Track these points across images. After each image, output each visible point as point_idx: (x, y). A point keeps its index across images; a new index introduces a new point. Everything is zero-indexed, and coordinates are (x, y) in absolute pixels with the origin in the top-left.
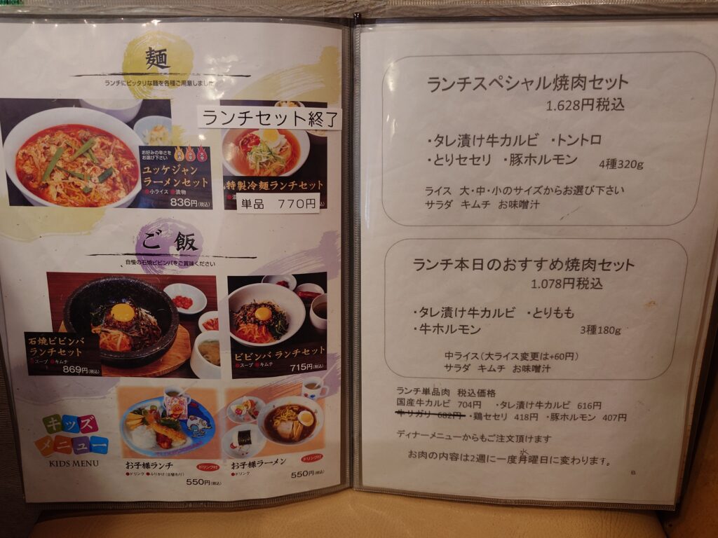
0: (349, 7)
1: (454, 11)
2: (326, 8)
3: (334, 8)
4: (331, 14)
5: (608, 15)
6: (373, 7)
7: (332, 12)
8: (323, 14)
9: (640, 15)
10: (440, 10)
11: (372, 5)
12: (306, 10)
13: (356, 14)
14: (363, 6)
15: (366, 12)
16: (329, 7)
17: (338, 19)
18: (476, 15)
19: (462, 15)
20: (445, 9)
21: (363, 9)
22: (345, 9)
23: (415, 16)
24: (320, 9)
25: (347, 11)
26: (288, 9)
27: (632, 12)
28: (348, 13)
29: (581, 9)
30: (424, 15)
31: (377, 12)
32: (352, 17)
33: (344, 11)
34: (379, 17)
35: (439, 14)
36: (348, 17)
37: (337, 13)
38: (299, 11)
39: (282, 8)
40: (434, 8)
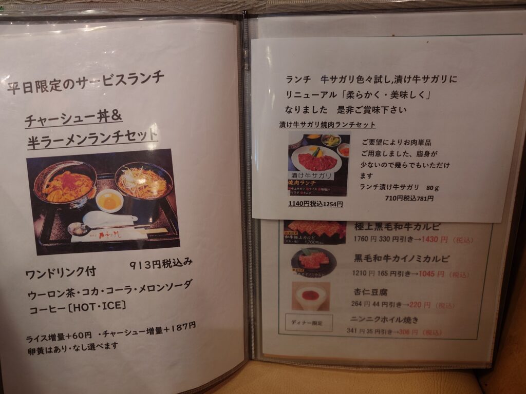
0: (239, 6)
1: (316, 8)
2: (222, 7)
3: (227, 7)
4: (226, 12)
5: (429, 8)
6: (257, 6)
7: (226, 10)
8: (220, 12)
9: (452, 7)
10: (306, 7)
11: (256, 4)
12: (208, 9)
13: (244, 11)
14: (249, 5)
15: (252, 9)
16: (225, 7)
17: (231, 15)
18: (332, 10)
19: (322, 10)
20: (310, 6)
21: (250, 7)
22: (236, 8)
23: (288, 11)
24: (218, 8)
25: (238, 9)
26: (195, 8)
27: (447, 6)
28: (239, 10)
29: (410, 4)
30: (294, 11)
31: (260, 9)
32: (242, 14)
33: (235, 9)
34: (261, 13)
35: (305, 9)
36: (239, 13)
37: (230, 11)
38: (202, 10)
39: (191, 8)
40: (301, 5)
